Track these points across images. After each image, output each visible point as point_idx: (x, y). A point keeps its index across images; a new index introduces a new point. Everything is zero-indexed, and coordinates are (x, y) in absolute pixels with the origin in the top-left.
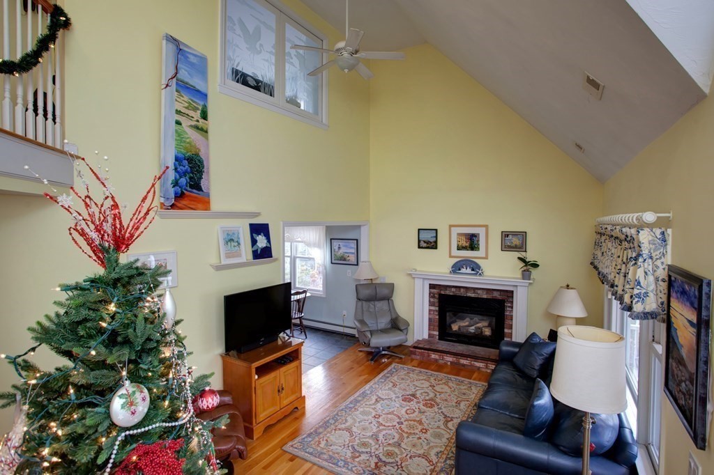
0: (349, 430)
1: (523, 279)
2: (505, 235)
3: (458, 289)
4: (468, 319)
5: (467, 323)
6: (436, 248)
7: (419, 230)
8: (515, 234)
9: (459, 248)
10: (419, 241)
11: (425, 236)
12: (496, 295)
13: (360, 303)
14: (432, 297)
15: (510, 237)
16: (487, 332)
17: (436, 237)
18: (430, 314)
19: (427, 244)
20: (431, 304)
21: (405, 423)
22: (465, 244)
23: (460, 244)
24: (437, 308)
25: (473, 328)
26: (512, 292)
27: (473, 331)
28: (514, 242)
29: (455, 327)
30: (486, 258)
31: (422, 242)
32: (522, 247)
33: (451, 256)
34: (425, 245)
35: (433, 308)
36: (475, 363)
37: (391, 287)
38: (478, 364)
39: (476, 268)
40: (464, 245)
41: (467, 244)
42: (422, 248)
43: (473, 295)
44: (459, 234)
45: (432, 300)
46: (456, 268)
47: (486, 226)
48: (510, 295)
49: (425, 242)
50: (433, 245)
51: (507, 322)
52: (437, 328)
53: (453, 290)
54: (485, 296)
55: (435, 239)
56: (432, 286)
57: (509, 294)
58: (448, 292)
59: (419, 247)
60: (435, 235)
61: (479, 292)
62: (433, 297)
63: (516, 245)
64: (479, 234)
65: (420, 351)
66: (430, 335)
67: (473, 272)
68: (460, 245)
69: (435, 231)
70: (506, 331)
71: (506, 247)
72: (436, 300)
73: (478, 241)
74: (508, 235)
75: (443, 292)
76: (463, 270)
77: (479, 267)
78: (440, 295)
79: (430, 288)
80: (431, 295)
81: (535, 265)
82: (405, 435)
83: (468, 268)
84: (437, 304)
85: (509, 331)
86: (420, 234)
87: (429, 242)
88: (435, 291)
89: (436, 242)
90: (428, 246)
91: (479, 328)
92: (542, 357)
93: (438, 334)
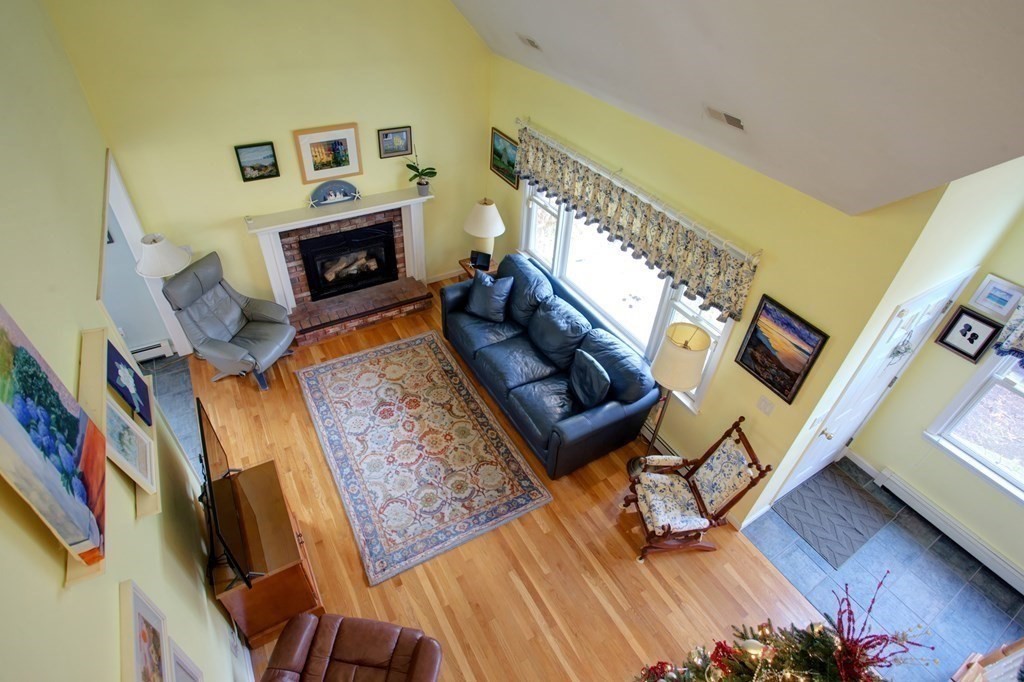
0: (390, 500)
2: (383, 134)
3: (326, 227)
4: (345, 259)
5: (344, 265)
6: (277, 174)
7: (237, 148)
8: (397, 130)
9: (317, 168)
10: (243, 169)
11: (251, 158)
12: (380, 218)
14: (287, 250)
15: (390, 137)
16: (373, 265)
17: (274, 156)
18: (290, 273)
19: (260, 170)
20: (288, 260)
21: (424, 443)
22: (326, 159)
23: (318, 160)
24: (300, 262)
25: (354, 267)
26: (400, 210)
27: (355, 272)
28: (393, 142)
29: (330, 276)
30: (361, 172)
31: (248, 170)
32: (408, 149)
33: (305, 182)
34: (255, 173)
35: (292, 264)
37: (213, 258)
39: (349, 192)
40: (324, 161)
41: (330, 159)
42: (251, 179)
43: (349, 228)
44: (313, 145)
45: (289, 253)
46: (319, 198)
47: (355, 125)
49: (253, 168)
50: (272, 171)
51: (398, 246)
52: (306, 287)
53: (319, 229)
54: (366, 225)
55: (271, 160)
56: (283, 235)
57: (397, 213)
58: (311, 236)
59: (245, 179)
60: (271, 153)
61: (357, 221)
62: (291, 248)
63: (399, 147)
64: (345, 140)
66: (299, 302)
67: (347, 198)
68: (318, 161)
69: (269, 147)
70: (397, 256)
71: (385, 152)
72: (295, 252)
73: (346, 150)
74: (386, 136)
75: (303, 238)
76: (331, 199)
77: (354, 189)
78: (301, 243)
79: (281, 238)
80: (286, 248)
81: (431, 173)
82: (442, 456)
83: (338, 194)
84: (298, 257)
85: (401, 255)
86: (241, 156)
87: (262, 166)
88: (291, 239)
89: (275, 165)
90: (261, 173)
91: (362, 265)
92: (503, 298)
93: (309, 294)
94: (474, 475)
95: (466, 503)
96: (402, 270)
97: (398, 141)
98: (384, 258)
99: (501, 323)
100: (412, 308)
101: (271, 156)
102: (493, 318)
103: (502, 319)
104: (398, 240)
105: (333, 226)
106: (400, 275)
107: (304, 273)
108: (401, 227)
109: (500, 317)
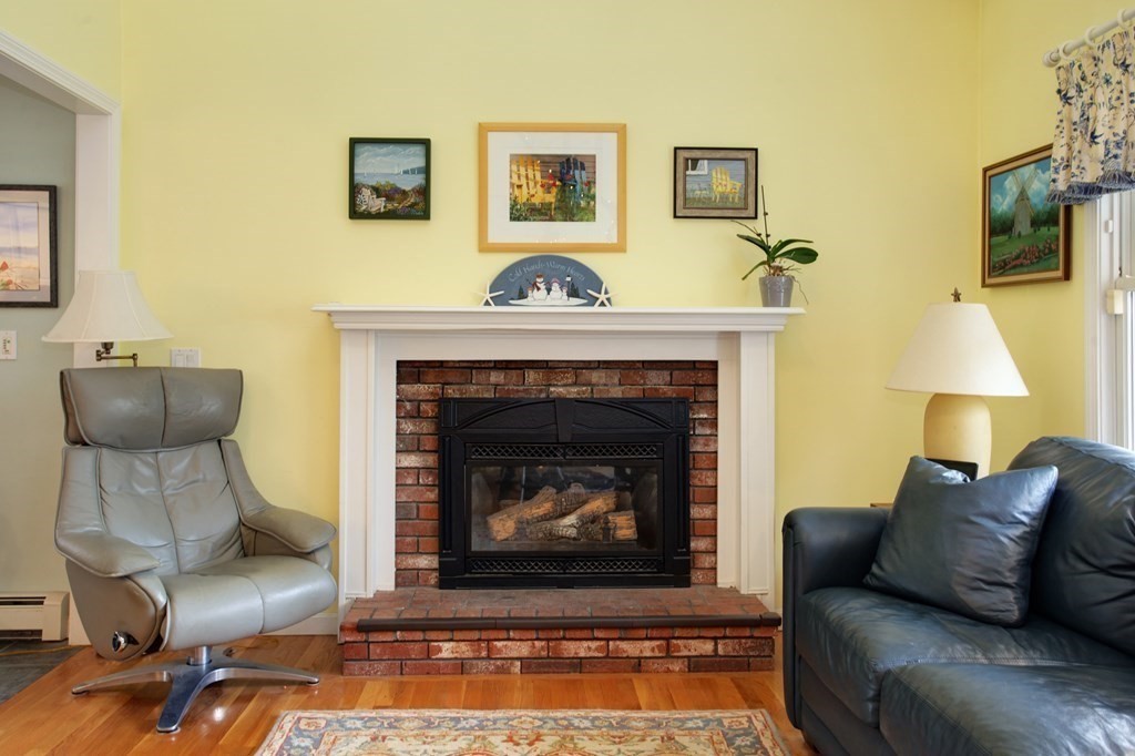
1: (766, 304)
2: (686, 159)
3: (514, 374)
4: (549, 491)
5: (547, 507)
6: (426, 215)
7: (354, 143)
8: (721, 154)
9: (520, 213)
10: (354, 190)
11: (381, 168)
12: (656, 380)
13: (84, 459)
14: (410, 416)
15: (704, 166)
16: (624, 527)
17: (427, 170)
18: (399, 486)
19: (389, 198)
20: (405, 445)
22: (541, 197)
23: (523, 196)
24: (431, 460)
25: (571, 519)
26: (712, 367)
27: (572, 532)
28: (711, 185)
29: (502, 529)
30: (619, 248)
31: (366, 193)
32: (745, 207)
33: (485, 247)
34: (379, 204)
35: (412, 461)
36: (624, 645)
37: (231, 386)
38: (630, 648)
39: (583, 285)
40: (536, 201)
41: (551, 198)
42: (368, 216)
43: (573, 392)
44: (518, 160)
45: (409, 427)
46: (511, 286)
47: (621, 131)
48: (705, 378)
49: (377, 191)
50: (411, 205)
51: (699, 479)
52: (431, 542)
54: (616, 392)
55: (419, 180)
56: (409, 371)
57: (703, 374)
58: (472, 391)
59: (355, 213)
60: (421, 163)
61: (595, 376)
62: (416, 415)
63: (724, 197)
64: (592, 158)
65: (388, 637)
66: (403, 576)
67: (574, 301)
68: (523, 198)
69: (419, 149)
70: (697, 512)
71: (686, 207)
72: (426, 427)
73: (591, 183)
74: (695, 161)
75: (452, 392)
77: (596, 283)
78: (442, 402)
79: (400, 380)
80: (407, 409)
81: (807, 256)
83: (555, 287)
84: (429, 443)
85: (707, 512)
86: (359, 161)
87: (397, 190)
88: (422, 390)
89: (424, 192)
90: (390, 206)
91: (594, 519)
92: (1017, 531)
93: (435, 564)
96: (706, 561)
97: (722, 182)
98: (654, 509)
99: (1007, 626)
100: (708, 647)
101: (419, 171)
102: (977, 600)
103: (1014, 614)
104: (703, 462)
105: (531, 376)
106: (696, 576)
107: (432, 495)
108: (714, 423)
109: (1008, 603)
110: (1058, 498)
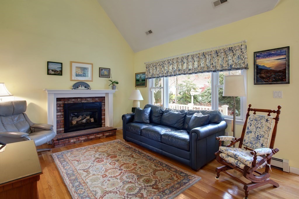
1: (112, 89)
2: (101, 69)
3: (76, 99)
4: (81, 116)
5: (81, 119)
6: (61, 75)
7: (48, 62)
8: (105, 69)
9: (77, 75)
10: (48, 70)
11: (52, 67)
12: (97, 99)
15: (103, 71)
16: (92, 120)
17: (62, 68)
18: (57, 118)
20: (58, 111)
21: (122, 168)
22: (80, 73)
23: (78, 73)
24: (62, 113)
25: (85, 120)
26: (104, 97)
27: (85, 122)
28: (104, 73)
29: (74, 122)
30: (92, 81)
31: (50, 71)
32: (108, 76)
33: (72, 80)
34: (53, 73)
35: (59, 114)
36: (97, 135)
38: (99, 136)
39: (87, 86)
41: (82, 73)
42: (51, 74)
43: (85, 102)
44: (77, 67)
45: (58, 108)
46: (76, 86)
47: (92, 64)
48: (103, 99)
49: (53, 71)
50: (59, 73)
51: (103, 112)
52: (63, 126)
53: (73, 100)
54: (91, 101)
55: (60, 69)
56: (58, 100)
58: (69, 102)
59: (48, 74)
60: (61, 67)
61: (88, 99)
62: (60, 106)
63: (106, 75)
64: (88, 68)
66: (58, 132)
67: (86, 89)
69: (60, 64)
71: (101, 75)
72: (62, 108)
73: (88, 72)
75: (66, 102)
76: (80, 88)
77: (89, 86)
78: (64, 104)
80: (58, 106)
81: (117, 83)
82: (134, 171)
83: (83, 86)
84: (62, 111)
85: (104, 117)
86: (49, 65)
87: (56, 71)
88: (61, 102)
89: (61, 71)
90: (55, 73)
91: (88, 119)
92: (148, 114)
93: (64, 130)
94: (154, 176)
95: (154, 187)
96: (103, 123)
97: (106, 73)
98: (97, 117)
100: (108, 134)
101: (60, 68)
102: (145, 121)
104: (103, 110)
105: (79, 100)
106: (103, 126)
107: (63, 119)
108: (105, 105)
109: (148, 121)
110: (151, 111)
